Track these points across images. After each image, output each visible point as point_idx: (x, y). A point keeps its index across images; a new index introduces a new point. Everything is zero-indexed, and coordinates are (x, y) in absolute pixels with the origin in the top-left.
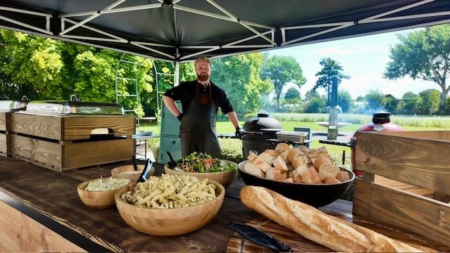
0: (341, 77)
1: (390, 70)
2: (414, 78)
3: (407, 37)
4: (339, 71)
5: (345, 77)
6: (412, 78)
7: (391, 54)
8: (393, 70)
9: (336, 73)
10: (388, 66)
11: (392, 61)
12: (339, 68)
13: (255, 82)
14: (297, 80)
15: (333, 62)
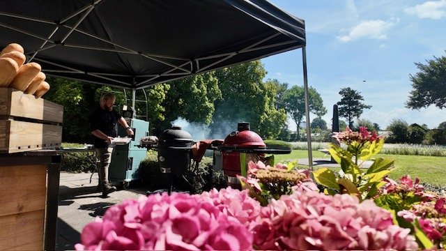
0: (362, 107)
1: (413, 99)
2: (441, 108)
3: (428, 65)
4: (360, 101)
5: (367, 107)
6: (438, 107)
7: (412, 83)
8: (417, 99)
9: (357, 103)
10: (412, 95)
11: (415, 90)
12: (359, 97)
13: (270, 112)
14: (317, 109)
15: (353, 92)
